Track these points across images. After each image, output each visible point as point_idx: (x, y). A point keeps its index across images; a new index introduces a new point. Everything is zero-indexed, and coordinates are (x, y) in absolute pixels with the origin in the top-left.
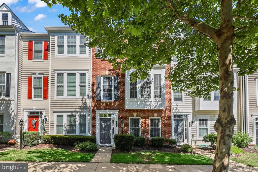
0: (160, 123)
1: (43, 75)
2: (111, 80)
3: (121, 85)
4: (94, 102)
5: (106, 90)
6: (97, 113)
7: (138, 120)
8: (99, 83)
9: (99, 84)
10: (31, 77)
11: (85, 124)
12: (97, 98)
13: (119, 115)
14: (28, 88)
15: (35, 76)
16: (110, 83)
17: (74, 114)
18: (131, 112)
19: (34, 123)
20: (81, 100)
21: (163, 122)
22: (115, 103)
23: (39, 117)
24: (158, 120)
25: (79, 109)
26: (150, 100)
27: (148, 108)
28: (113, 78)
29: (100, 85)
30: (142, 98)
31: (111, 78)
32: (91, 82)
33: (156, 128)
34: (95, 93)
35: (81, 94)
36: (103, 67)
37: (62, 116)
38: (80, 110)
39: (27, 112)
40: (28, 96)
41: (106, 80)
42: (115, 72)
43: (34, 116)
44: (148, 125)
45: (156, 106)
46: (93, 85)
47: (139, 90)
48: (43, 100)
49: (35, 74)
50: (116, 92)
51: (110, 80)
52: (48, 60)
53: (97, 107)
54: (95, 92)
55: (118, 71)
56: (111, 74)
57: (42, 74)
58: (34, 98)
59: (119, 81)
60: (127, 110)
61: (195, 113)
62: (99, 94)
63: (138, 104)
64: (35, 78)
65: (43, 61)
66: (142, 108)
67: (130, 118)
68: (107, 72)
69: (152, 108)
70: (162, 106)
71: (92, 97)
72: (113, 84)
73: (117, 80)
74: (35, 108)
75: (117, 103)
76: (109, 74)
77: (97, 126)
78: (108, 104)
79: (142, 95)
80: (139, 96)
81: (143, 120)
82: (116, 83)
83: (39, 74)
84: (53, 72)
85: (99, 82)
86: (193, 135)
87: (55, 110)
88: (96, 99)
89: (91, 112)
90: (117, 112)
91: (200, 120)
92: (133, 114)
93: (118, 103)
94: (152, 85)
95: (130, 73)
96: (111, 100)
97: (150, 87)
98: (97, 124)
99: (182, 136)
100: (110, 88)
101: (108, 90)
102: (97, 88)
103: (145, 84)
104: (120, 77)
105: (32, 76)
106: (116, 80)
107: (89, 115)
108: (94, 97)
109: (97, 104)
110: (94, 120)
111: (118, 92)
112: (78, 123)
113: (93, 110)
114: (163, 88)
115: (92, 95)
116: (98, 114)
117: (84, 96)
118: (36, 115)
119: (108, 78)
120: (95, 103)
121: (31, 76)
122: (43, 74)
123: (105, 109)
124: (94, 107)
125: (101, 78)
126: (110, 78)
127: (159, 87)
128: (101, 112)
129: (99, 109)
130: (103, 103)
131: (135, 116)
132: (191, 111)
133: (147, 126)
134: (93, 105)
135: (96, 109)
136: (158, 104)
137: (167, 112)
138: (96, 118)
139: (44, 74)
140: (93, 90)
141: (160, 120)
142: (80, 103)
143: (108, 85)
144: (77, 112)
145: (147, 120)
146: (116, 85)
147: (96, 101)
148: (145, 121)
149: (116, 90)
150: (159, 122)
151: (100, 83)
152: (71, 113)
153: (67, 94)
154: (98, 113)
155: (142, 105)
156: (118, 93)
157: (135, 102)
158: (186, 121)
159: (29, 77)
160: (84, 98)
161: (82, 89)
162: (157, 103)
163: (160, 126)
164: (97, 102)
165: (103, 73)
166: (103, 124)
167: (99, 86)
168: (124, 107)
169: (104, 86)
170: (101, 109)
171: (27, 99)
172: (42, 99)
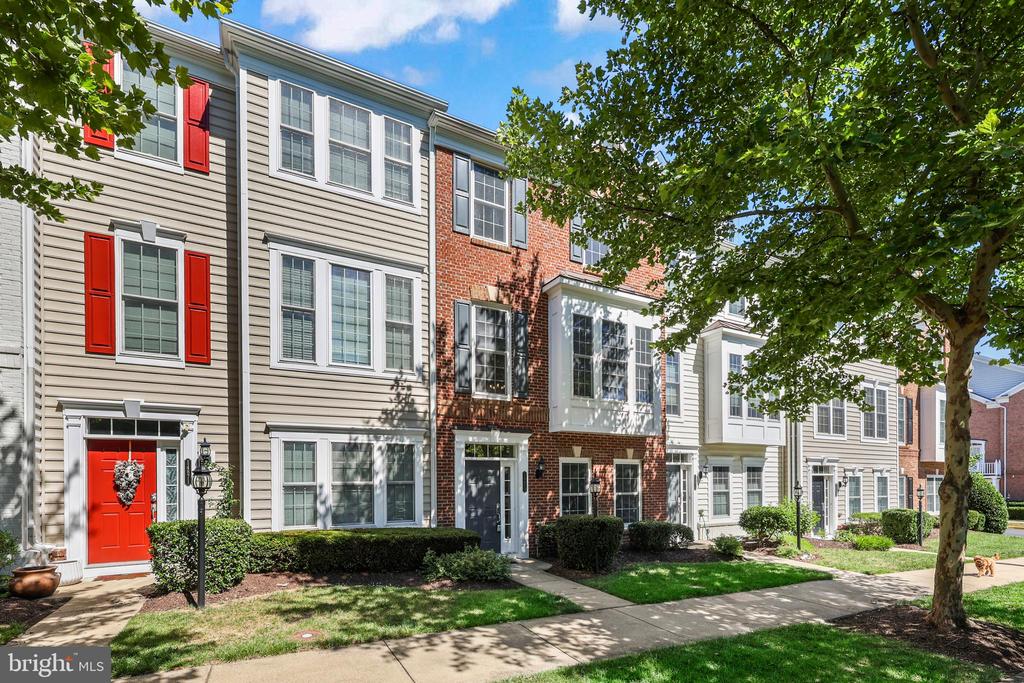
0: (639, 479)
1: (184, 241)
2: (504, 322)
3: (537, 348)
4: (447, 399)
5: (485, 358)
6: (456, 439)
7: (584, 467)
8: (464, 330)
9: (462, 332)
10: (111, 239)
11: (411, 482)
12: (457, 384)
13: (531, 450)
14: (87, 295)
15: (135, 237)
16: (498, 332)
17: (362, 439)
18: (567, 441)
19: (131, 477)
20: (392, 387)
21: (646, 474)
22: (517, 405)
23: (158, 450)
24: (634, 468)
25: (386, 421)
26: (626, 408)
27: (619, 431)
28: (508, 317)
29: (466, 337)
30: (605, 399)
31: (504, 313)
32: (433, 319)
33: (630, 493)
34: (447, 363)
35: (390, 360)
36: (475, 267)
37: (311, 446)
38: (387, 427)
39: (83, 422)
40: (89, 336)
41: (484, 320)
42: (518, 296)
43: (126, 442)
44: (612, 486)
45: (639, 427)
46: (441, 332)
47: (597, 371)
48: (183, 364)
49: (138, 229)
50: (522, 368)
51: (500, 321)
52: (207, 174)
53: (458, 418)
54: (450, 361)
55: (527, 293)
56: (505, 301)
57: (181, 237)
58: (127, 348)
59: (529, 329)
60: (555, 435)
61: (707, 449)
62: (465, 368)
63: (594, 415)
64: (130, 247)
65: (182, 171)
66: (604, 431)
67: (563, 460)
68: (492, 292)
69: (631, 431)
70: (653, 427)
71: (439, 379)
72: (509, 340)
73: (524, 326)
74: (136, 403)
75: (524, 408)
76: (499, 301)
77: (459, 491)
78: (496, 407)
79: (605, 389)
80: (598, 391)
81: (598, 468)
82: (521, 338)
83: (161, 233)
84: (259, 245)
85: (464, 325)
86: (701, 512)
87: (272, 421)
88: (452, 388)
89: (434, 435)
90: (523, 441)
91: (716, 469)
92: (570, 447)
93: (528, 408)
94: (631, 361)
95: (572, 311)
96: (503, 396)
97: (623, 367)
98: (460, 482)
99: (677, 516)
100: (500, 353)
101: (492, 356)
102: (455, 347)
103: (613, 355)
104: (533, 316)
105: (111, 233)
106: (520, 326)
107: (427, 449)
108: (446, 377)
109: (459, 408)
110: (445, 467)
111: (527, 370)
112: (379, 479)
113: (441, 430)
114: (657, 373)
115: (438, 370)
116: (463, 446)
117: (404, 371)
118: (136, 437)
119: (495, 315)
120: (450, 402)
121: (104, 231)
122: (182, 235)
123: (486, 427)
124: (447, 416)
125: (470, 308)
126: (501, 314)
127: (646, 368)
128: (471, 439)
129: (466, 426)
130: (478, 403)
131: (577, 458)
132: (696, 443)
133: (608, 488)
134: (444, 411)
135: (453, 425)
136: (645, 422)
137: (655, 445)
138: (453, 461)
139: (190, 237)
140: (440, 352)
141: (640, 471)
142: (386, 398)
143: (493, 340)
144: (377, 433)
145: (609, 468)
146: (521, 344)
147: (452, 393)
148: (604, 471)
149: (520, 362)
150: (636, 475)
151: (466, 326)
152: (347, 436)
153: (334, 354)
154: (462, 439)
155: (605, 422)
156: (526, 374)
157: (587, 408)
158: (684, 472)
159: (89, 235)
160: (404, 377)
161: (396, 340)
162: (643, 418)
163: (640, 488)
164: (456, 399)
165: (477, 294)
166: (472, 483)
167: (462, 339)
168: (545, 424)
169: (479, 339)
170: (473, 426)
171: (82, 351)
172: (179, 360)
